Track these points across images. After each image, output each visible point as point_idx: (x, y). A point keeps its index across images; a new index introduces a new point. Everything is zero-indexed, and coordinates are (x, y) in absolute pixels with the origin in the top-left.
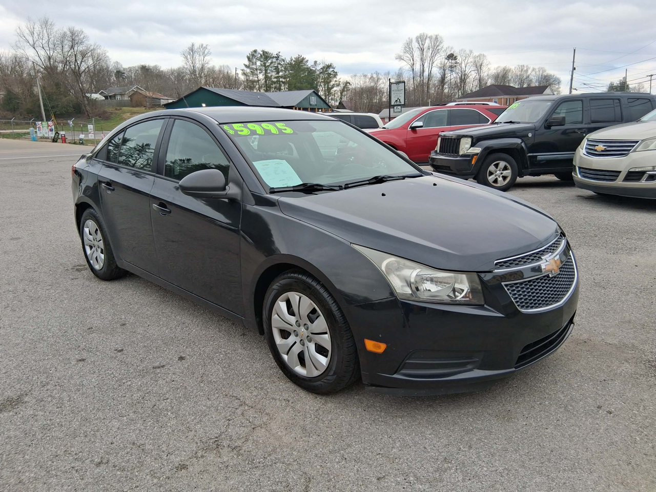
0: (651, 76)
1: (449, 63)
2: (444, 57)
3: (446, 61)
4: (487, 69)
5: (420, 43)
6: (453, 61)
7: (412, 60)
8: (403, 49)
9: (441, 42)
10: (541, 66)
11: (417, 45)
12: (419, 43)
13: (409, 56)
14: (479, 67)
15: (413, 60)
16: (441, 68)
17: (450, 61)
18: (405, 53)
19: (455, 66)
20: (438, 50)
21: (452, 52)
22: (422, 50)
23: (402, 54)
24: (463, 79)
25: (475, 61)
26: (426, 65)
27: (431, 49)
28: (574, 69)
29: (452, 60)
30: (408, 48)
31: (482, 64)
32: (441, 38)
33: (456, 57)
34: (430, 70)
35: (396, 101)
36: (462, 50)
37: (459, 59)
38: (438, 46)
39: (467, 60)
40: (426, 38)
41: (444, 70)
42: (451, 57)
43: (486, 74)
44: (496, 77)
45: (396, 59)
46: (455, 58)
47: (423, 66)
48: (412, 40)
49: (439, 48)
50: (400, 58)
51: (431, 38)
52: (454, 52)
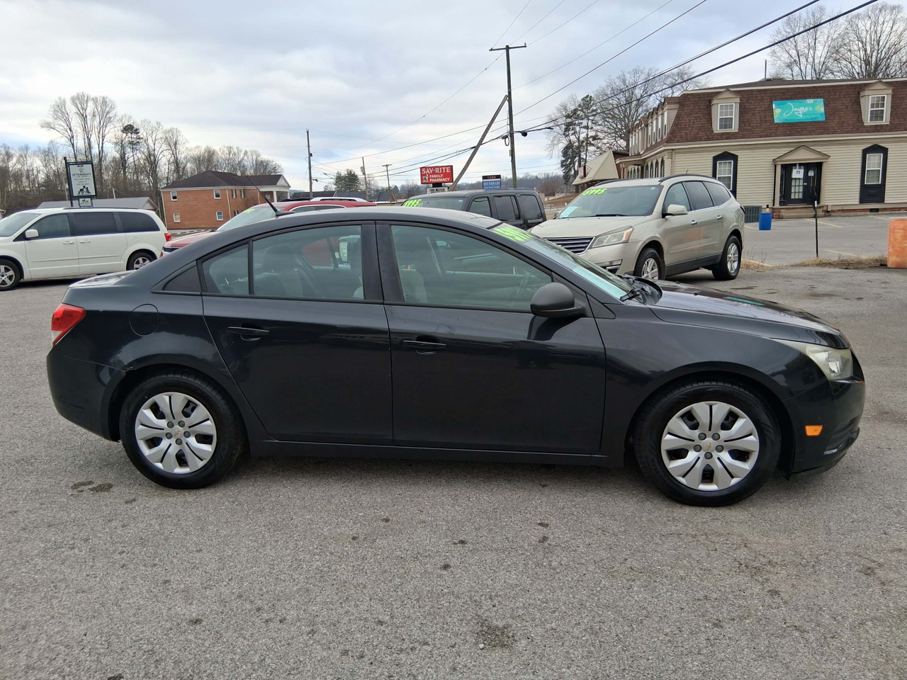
0: (387, 166)
1: (128, 137)
2: (119, 128)
3: (124, 135)
4: (184, 149)
5: (79, 106)
6: (134, 136)
7: (68, 130)
8: (52, 113)
9: (112, 108)
10: (254, 149)
11: (74, 109)
12: (77, 107)
13: (64, 124)
14: (173, 145)
15: (70, 130)
16: (116, 143)
17: (129, 134)
18: (56, 119)
19: (138, 142)
20: (110, 118)
21: (131, 123)
22: (84, 117)
23: (50, 120)
24: (152, 161)
25: (166, 138)
26: (93, 139)
27: (98, 117)
28: (311, 155)
29: (131, 133)
30: (60, 110)
31: (176, 142)
32: (112, 102)
33: (137, 130)
34: (101, 145)
35: (82, 190)
36: (145, 121)
37: (142, 133)
38: (108, 112)
39: (154, 136)
40: (87, 100)
41: (123, 147)
42: (129, 129)
43: (183, 156)
44: (198, 161)
45: (42, 127)
46: (136, 132)
47: (89, 140)
48: (64, 101)
49: (110, 115)
50: (48, 126)
51: (95, 100)
52: (134, 123)
